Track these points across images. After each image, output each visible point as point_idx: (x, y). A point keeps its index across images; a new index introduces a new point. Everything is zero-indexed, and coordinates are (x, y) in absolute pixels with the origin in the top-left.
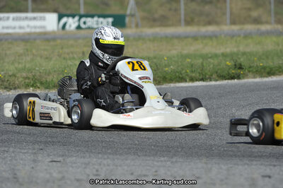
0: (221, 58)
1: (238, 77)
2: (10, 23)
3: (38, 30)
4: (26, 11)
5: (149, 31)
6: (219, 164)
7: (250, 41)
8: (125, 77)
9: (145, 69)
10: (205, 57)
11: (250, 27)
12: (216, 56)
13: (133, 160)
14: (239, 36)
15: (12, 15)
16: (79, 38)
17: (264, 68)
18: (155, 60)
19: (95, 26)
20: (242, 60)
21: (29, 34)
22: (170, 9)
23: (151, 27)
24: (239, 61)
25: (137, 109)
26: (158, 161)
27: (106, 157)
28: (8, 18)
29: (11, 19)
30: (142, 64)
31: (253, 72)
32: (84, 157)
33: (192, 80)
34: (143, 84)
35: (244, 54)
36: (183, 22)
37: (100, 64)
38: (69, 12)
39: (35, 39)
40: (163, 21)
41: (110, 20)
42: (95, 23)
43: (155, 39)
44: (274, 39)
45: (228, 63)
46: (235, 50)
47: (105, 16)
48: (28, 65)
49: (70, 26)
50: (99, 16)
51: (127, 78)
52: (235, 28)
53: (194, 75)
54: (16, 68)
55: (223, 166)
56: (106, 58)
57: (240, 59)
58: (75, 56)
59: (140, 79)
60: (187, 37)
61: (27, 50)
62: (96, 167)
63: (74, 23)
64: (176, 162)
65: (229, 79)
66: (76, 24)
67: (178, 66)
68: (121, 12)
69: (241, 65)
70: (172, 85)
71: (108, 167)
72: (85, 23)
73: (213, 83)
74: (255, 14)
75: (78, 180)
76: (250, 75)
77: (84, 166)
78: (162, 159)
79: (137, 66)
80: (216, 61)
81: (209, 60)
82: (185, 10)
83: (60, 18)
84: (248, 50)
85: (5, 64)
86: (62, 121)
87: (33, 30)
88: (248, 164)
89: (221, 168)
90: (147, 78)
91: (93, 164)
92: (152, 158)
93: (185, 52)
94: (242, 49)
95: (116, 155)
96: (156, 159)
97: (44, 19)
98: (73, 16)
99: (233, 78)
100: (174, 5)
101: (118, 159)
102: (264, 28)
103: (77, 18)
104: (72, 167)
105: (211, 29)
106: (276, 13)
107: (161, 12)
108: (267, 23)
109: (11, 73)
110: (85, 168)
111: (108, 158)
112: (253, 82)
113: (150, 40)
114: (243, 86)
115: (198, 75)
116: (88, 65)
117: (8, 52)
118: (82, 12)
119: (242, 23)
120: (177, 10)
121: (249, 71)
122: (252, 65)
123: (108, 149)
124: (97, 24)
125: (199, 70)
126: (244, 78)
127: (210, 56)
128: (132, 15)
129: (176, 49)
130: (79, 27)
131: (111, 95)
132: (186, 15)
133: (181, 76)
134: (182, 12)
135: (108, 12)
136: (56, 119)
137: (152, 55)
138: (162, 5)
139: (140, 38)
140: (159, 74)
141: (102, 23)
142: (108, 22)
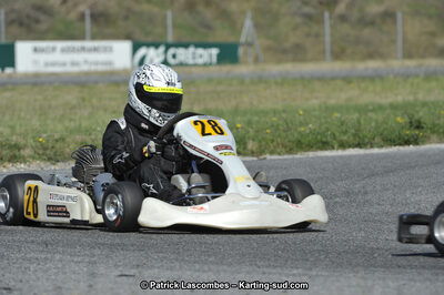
0: (388, 111)
1: (416, 142)
2: (58, 57)
3: (101, 68)
4: (81, 37)
5: (274, 69)
6: (384, 279)
7: (434, 84)
8: (191, 146)
9: (222, 133)
10: (363, 110)
11: (434, 63)
12: (381, 108)
13: (248, 273)
14: (417, 76)
15: (60, 45)
18: (284, 115)
19: (191, 61)
20: (421, 114)
21: (87, 74)
22: (308, 35)
23: (279, 62)
24: (416, 117)
25: (214, 198)
27: (206, 268)
28: (54, 49)
29: (58, 49)
30: (216, 124)
31: (439, 134)
33: (343, 146)
34: (221, 158)
35: (424, 104)
36: (328, 54)
37: (143, 125)
38: (150, 39)
39: (96, 82)
40: (298, 53)
41: (215, 51)
42: (190, 56)
45: (399, 119)
46: (411, 98)
47: (206, 46)
48: (85, 124)
49: (151, 61)
50: (197, 46)
51: (195, 148)
52: (411, 63)
53: (345, 138)
54: (67, 128)
55: (391, 284)
56: (155, 116)
57: (417, 112)
59: (217, 148)
60: (334, 78)
61: (84, 100)
63: (158, 56)
64: (317, 275)
65: (400, 145)
66: (162, 58)
67: (321, 125)
68: (231, 39)
69: (419, 122)
70: (311, 154)
72: (174, 56)
73: (376, 151)
74: (442, 42)
76: (434, 137)
78: (295, 272)
79: (209, 129)
80: (380, 117)
81: (370, 114)
82: (332, 35)
83: (135, 49)
84: (432, 98)
85: (49, 122)
86: (86, 218)
87: (93, 68)
88: (430, 280)
89: (388, 287)
90: (227, 147)
92: (279, 270)
93: (332, 102)
94: (421, 96)
96: (286, 271)
97: (110, 50)
98: (157, 46)
99: (407, 143)
100: (315, 28)
101: (225, 271)
103: (162, 49)
105: (373, 65)
107: (293, 39)
109: (57, 136)
111: (210, 270)
112: (438, 149)
113: (276, 83)
114: (422, 155)
115: (351, 138)
116: (123, 127)
117: (53, 103)
118: (170, 39)
119: (423, 56)
120: (317, 35)
121: (433, 132)
122: (437, 122)
124: (194, 58)
125: (353, 131)
126: (424, 143)
127: (371, 107)
128: (250, 45)
129: (316, 98)
131: (165, 176)
132: (333, 43)
133: (324, 140)
134: (328, 39)
135: (210, 40)
136: (76, 215)
137: (279, 107)
138: (295, 28)
139: (260, 80)
140: (291, 138)
141: (201, 56)
142: (211, 55)
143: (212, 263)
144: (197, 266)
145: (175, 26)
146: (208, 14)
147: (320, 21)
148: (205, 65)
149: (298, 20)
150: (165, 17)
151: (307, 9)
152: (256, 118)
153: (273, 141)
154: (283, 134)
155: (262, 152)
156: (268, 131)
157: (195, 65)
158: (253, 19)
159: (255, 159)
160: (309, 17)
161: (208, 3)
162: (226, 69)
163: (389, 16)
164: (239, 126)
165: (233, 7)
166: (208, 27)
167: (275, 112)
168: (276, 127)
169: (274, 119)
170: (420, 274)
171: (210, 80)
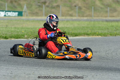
5: (31, 18)
6: (57, 70)
7: (68, 23)
11: (68, 18)
13: (25, 68)
14: (64, 21)
16: (5, 20)
17: (74, 33)
18: (33, 29)
19: (11, 15)
22: (39, 10)
23: (32, 16)
24: (65, 31)
26: (34, 68)
27: (15, 66)
32: (7, 66)
35: (66, 28)
36: (44, 15)
40: (36, 14)
41: (17, 13)
43: (33, 21)
44: (78, 22)
46: (63, 26)
47: (15, 12)
49: (2, 15)
50: (13, 12)
52: (63, 18)
55: (59, 71)
58: (4, 26)
62: (11, 70)
64: (41, 69)
68: (21, 10)
71: (15, 71)
72: (7, 14)
74: (70, 13)
75: (4, 75)
77: (6, 70)
78: (36, 67)
84: (68, 26)
88: (68, 71)
89: (58, 72)
91: (10, 69)
92: (32, 67)
94: (66, 26)
95: (19, 65)
98: (3, 11)
100: (41, 9)
101: (19, 67)
102: (74, 18)
104: (2, 70)
106: (78, 13)
107: (36, 11)
108: (75, 16)
110: (7, 70)
111: (16, 67)
118: (6, 10)
119: (66, 16)
120: (41, 10)
121: (68, 34)
122: (69, 32)
123: (16, 63)
128: (25, 12)
130: (5, 16)
134: (44, 11)
135: (16, 10)
137: (32, 27)
138: (36, 8)
139: (28, 20)
140: (35, 35)
141: (14, 14)
142: (16, 14)
143: (16, 65)
144: (13, 66)
145: (8, 6)
146: (16, 4)
147: (42, 7)
148: (14, 16)
149: (37, 6)
150: (5, 5)
151: (39, 4)
152: (27, 30)
153: (31, 35)
154: (34, 34)
155: (28, 38)
156: (30, 33)
157: (12, 16)
158: (26, 6)
159: (26, 39)
160: (39, 6)
161: (16, 2)
162: (20, 17)
163: (58, 6)
164: (23, 31)
165: (22, 3)
166: (15, 7)
167: (31, 28)
168: (31, 32)
169: (31, 30)
170: (65, 69)
171: (16, 20)
